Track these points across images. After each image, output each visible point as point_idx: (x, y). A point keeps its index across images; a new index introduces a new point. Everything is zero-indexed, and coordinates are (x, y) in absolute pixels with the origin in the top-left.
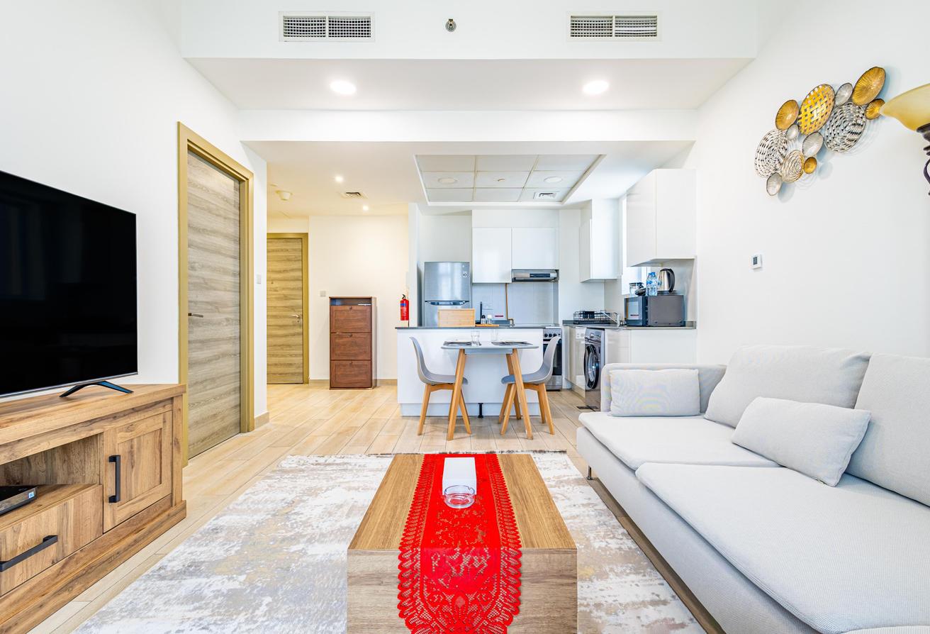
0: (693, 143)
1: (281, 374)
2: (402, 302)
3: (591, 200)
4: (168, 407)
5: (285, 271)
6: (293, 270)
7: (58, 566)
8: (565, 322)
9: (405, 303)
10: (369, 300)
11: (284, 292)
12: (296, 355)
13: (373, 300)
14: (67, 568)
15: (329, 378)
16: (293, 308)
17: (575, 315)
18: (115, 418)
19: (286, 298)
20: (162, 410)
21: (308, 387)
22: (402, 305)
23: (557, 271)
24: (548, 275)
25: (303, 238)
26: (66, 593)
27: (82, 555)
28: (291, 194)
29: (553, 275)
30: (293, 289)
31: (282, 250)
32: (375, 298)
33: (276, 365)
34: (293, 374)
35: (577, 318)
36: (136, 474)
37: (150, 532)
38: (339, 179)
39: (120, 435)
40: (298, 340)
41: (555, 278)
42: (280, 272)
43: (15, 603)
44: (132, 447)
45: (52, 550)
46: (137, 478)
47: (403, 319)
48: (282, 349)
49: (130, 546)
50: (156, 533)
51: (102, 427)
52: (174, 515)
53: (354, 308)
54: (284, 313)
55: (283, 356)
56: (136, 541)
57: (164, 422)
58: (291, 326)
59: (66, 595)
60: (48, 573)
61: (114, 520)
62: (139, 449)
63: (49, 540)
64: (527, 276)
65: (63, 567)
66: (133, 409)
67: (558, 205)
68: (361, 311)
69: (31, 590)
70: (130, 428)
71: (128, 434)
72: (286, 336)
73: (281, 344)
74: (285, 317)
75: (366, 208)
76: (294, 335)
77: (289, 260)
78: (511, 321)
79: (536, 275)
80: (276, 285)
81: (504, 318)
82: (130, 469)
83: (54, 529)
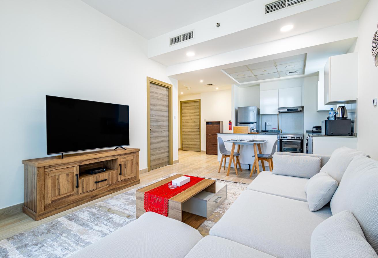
0: (357, 38)
1: (193, 148)
2: (229, 123)
3: (319, 71)
4: (135, 154)
5: (194, 113)
6: (196, 112)
7: (108, 186)
9: (230, 123)
10: (219, 122)
11: (194, 120)
12: (198, 142)
13: (221, 123)
14: (110, 187)
15: (206, 150)
16: (197, 125)
17: (313, 128)
18: (121, 155)
19: (194, 122)
20: (133, 155)
21: (200, 153)
22: (229, 124)
23: (302, 107)
24: (297, 109)
25: (199, 101)
26: (109, 192)
27: (113, 185)
28: (191, 88)
29: (300, 109)
30: (197, 119)
31: (193, 106)
32: (222, 122)
33: (192, 145)
34: (197, 148)
36: (126, 169)
37: (129, 184)
38: (201, 81)
39: (122, 159)
40: (198, 136)
41: (301, 111)
42: (193, 113)
43: (99, 191)
44: (125, 163)
45: (106, 182)
46: (127, 170)
47: (230, 130)
48: (193, 139)
49: (124, 186)
50: (131, 185)
51: (117, 157)
52: (137, 182)
53: (214, 125)
54: (194, 127)
55: (193, 142)
56: (126, 185)
57: (134, 158)
58: (196, 131)
59: (109, 193)
60: (106, 187)
61: (121, 179)
62: (127, 164)
63: (106, 180)
64: (286, 110)
65: (109, 186)
66: (125, 154)
67: (302, 76)
68: (216, 127)
69: (102, 189)
70: (124, 158)
71: (124, 160)
72: (195, 135)
73: (193, 137)
74: (194, 128)
75: (217, 88)
76: (197, 135)
77: (195, 109)
78: (280, 131)
79: (290, 110)
80: (192, 117)
81: (277, 129)
82: (125, 168)
83: (107, 178)
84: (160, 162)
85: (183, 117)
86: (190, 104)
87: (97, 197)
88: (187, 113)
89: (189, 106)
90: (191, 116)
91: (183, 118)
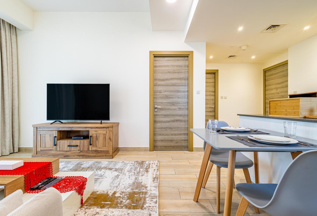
4: (107, 129)
5: (282, 83)
7: (79, 151)
11: (282, 94)
14: (81, 153)
18: (92, 128)
19: (283, 97)
20: (106, 130)
25: (286, 64)
26: (79, 157)
27: (84, 152)
36: (98, 142)
37: (99, 156)
39: (93, 132)
43: (72, 153)
44: (97, 135)
45: (78, 148)
46: (98, 143)
50: (102, 157)
51: (88, 129)
52: (108, 156)
56: (95, 156)
57: (106, 133)
59: (78, 157)
60: (77, 151)
61: (92, 149)
62: (99, 137)
63: (77, 146)
65: (80, 152)
66: (97, 127)
69: (74, 153)
70: (96, 131)
71: (96, 132)
82: (96, 140)
83: (78, 144)
84: (173, 145)
87: (68, 157)
90: (277, 89)
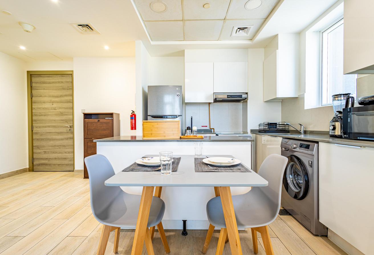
1: (58, 165)
2: (132, 116)
3: (278, 34)
5: (61, 96)
6: (66, 95)
8: (253, 131)
9: (133, 117)
10: (112, 114)
11: (61, 110)
12: (69, 153)
13: (114, 116)
16: (66, 121)
17: (260, 125)
19: (62, 114)
22: (132, 119)
23: (247, 93)
24: (241, 96)
25: (70, 75)
29: (244, 96)
30: (67, 108)
31: (59, 82)
32: (118, 115)
33: (55, 159)
34: (67, 165)
35: (262, 128)
40: (70, 142)
41: (246, 98)
47: (132, 129)
48: (59, 148)
53: (101, 120)
54: (61, 125)
55: (60, 153)
58: (65, 133)
64: (225, 97)
67: (249, 42)
68: (107, 123)
72: (62, 139)
73: (59, 145)
74: (61, 127)
75: (106, 47)
76: (67, 139)
77: (64, 89)
78: (213, 130)
79: (231, 96)
80: (55, 105)
81: (208, 128)
85: (35, 103)
86: (50, 78)
88: (45, 96)
89: (50, 83)
90: (53, 102)
91: (33, 107)
